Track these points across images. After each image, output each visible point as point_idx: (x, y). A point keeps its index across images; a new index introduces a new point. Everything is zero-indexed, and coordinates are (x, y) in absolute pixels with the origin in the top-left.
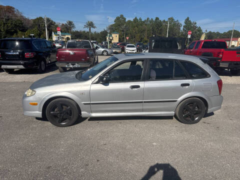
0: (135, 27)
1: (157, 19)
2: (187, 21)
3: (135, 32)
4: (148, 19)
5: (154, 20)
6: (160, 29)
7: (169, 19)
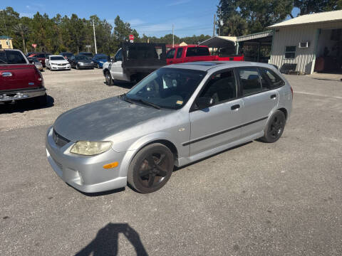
0: (39, 28)
1: (74, 16)
2: (118, 20)
3: (43, 37)
4: (59, 16)
5: (70, 17)
6: (81, 31)
7: (91, 17)
